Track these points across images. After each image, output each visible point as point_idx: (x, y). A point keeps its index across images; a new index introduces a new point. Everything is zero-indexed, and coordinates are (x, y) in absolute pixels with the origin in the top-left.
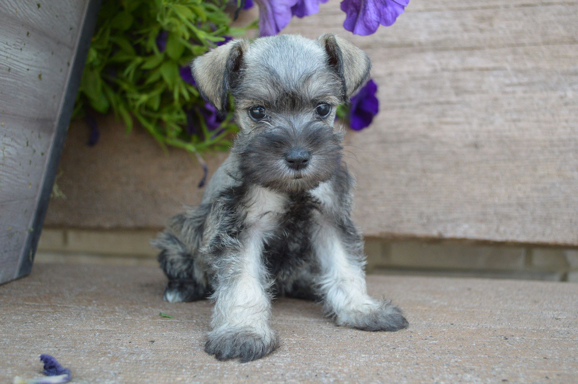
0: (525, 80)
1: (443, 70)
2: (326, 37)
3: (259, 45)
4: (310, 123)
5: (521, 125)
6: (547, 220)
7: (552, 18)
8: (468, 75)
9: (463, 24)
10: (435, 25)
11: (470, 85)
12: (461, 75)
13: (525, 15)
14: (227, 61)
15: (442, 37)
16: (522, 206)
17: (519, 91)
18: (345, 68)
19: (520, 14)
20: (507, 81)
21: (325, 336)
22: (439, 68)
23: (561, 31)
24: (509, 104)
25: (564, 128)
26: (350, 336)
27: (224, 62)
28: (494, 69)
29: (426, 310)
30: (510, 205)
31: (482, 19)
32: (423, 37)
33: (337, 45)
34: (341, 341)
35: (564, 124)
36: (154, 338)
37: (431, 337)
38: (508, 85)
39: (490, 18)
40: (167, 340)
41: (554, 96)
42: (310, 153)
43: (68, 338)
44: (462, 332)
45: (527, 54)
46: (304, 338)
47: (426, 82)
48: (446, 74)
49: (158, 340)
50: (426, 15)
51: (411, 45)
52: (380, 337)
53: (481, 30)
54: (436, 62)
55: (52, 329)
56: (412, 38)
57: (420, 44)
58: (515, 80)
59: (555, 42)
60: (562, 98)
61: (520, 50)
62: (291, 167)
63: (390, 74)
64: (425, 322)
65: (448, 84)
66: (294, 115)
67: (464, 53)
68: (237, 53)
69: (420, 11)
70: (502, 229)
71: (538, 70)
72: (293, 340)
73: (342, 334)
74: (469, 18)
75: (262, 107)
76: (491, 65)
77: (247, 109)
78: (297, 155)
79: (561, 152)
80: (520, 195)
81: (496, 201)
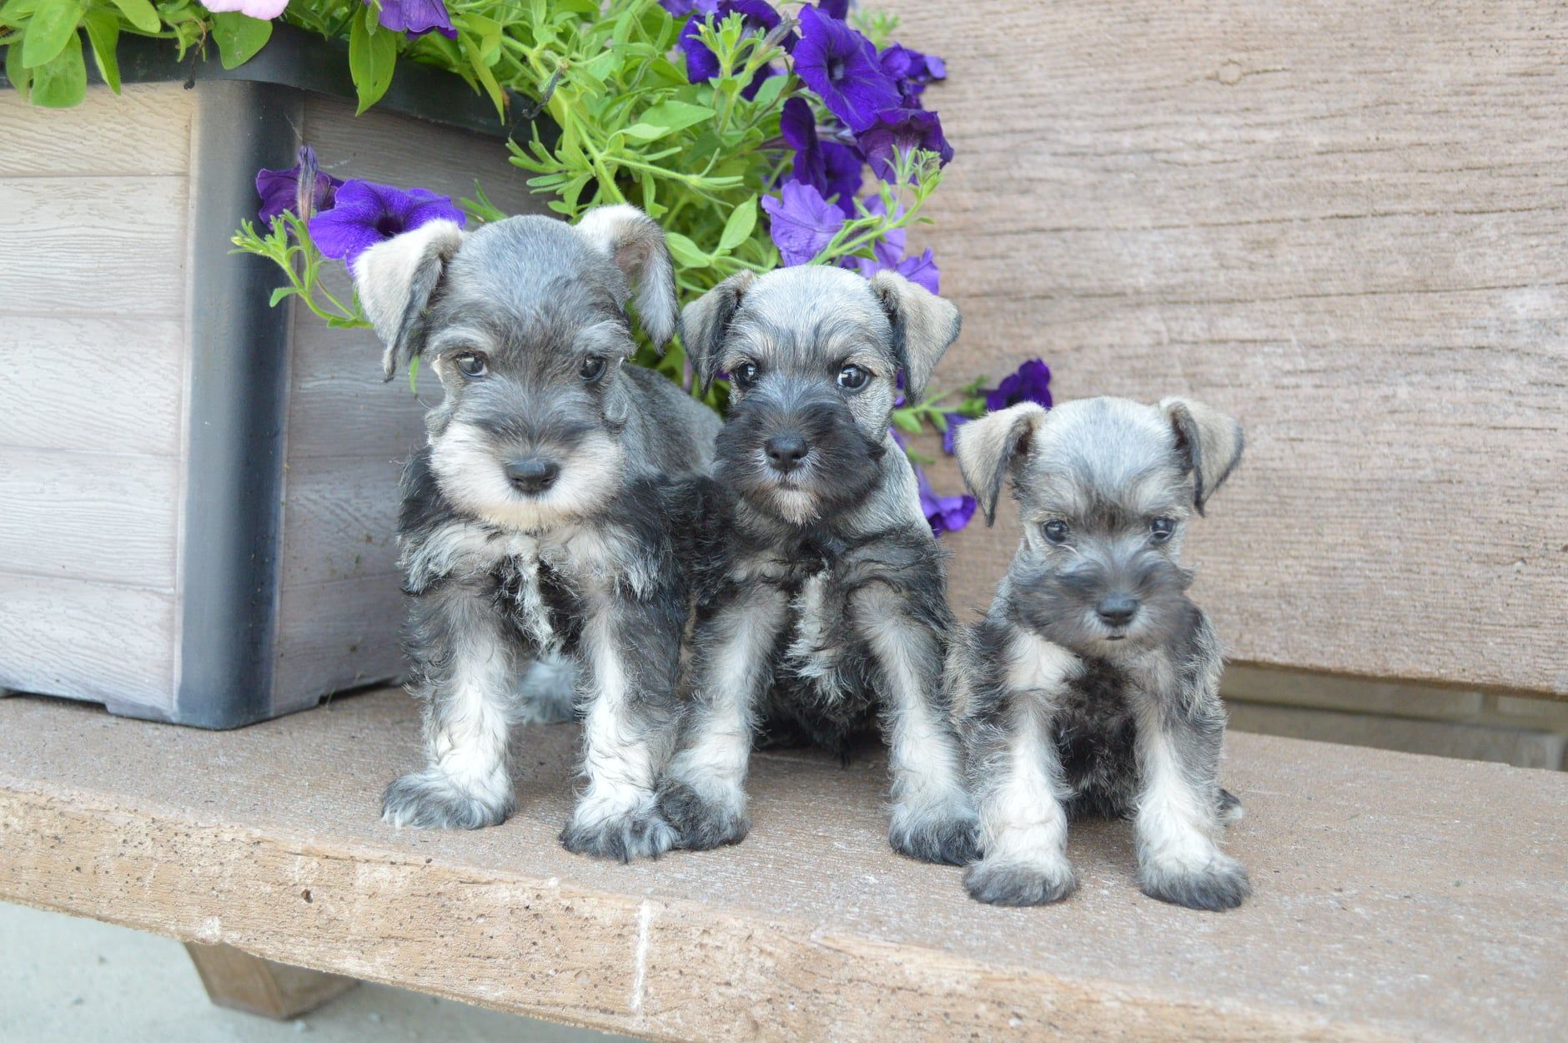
0: (1321, 363)
1: (1173, 341)
2: (1173, 408)
3: (1062, 417)
4: (1139, 553)
5: (1302, 448)
6: (1331, 628)
7: (1389, 243)
8: (1214, 353)
9: (1219, 256)
10: (1168, 256)
11: (1219, 372)
12: (1204, 352)
13: (1339, 236)
14: (1007, 442)
15: (1180, 278)
16: (1287, 597)
17: (1307, 382)
18: (1203, 457)
19: (1328, 235)
20: (1288, 366)
22: (1165, 339)
23: (1402, 268)
24: (1286, 409)
25: (1385, 456)
27: (1002, 442)
28: (1266, 341)
30: (1265, 596)
31: (1256, 245)
32: (1144, 279)
33: (1191, 420)
35: (1386, 450)
38: (1289, 373)
39: (1272, 243)
41: (1372, 394)
42: (1135, 602)
45: (1331, 312)
48: (1177, 349)
50: (1155, 237)
51: (1120, 294)
53: (1252, 267)
54: (1162, 327)
56: (1124, 282)
57: (1138, 292)
58: (1302, 364)
59: (1389, 290)
60: (1386, 398)
61: (1320, 304)
62: (1106, 623)
63: (1078, 349)
65: (1178, 370)
66: (1113, 537)
67: (1215, 309)
68: (1022, 429)
69: (1144, 228)
70: (1247, 637)
71: (1347, 343)
74: (1233, 243)
75: (1063, 522)
76: (1262, 334)
77: (1040, 524)
78: (1115, 604)
79: (1372, 503)
80: (1287, 579)
81: (1243, 587)
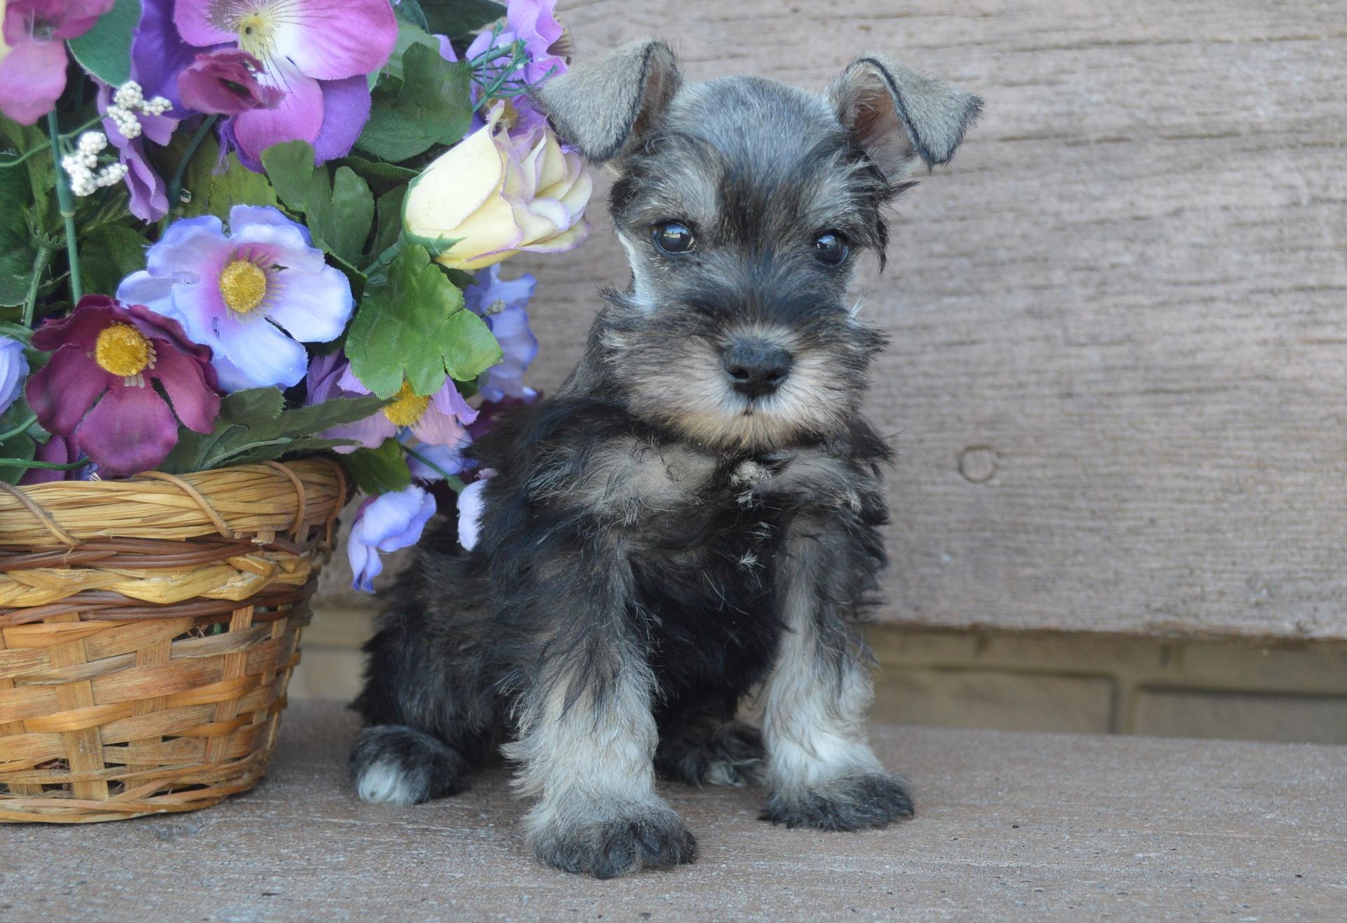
1: (1315, 200)
10: (1297, 78)
15: (1316, 110)
21: (1013, 902)
22: (1304, 196)
26: (1067, 903)
29: (1244, 840)
32: (1265, 112)
34: (1047, 914)
36: (649, 907)
37: (1246, 907)
40: (677, 913)
43: (467, 906)
44: (1317, 896)
46: (966, 908)
47: (1270, 233)
48: (1324, 211)
49: (657, 911)
50: (1274, 52)
51: (1232, 134)
52: (1134, 906)
54: (1298, 180)
55: (424, 885)
56: (1235, 116)
57: (1256, 131)
64: (1237, 872)
65: (1329, 239)
69: (1257, 41)
72: (944, 911)
73: (1050, 899)
